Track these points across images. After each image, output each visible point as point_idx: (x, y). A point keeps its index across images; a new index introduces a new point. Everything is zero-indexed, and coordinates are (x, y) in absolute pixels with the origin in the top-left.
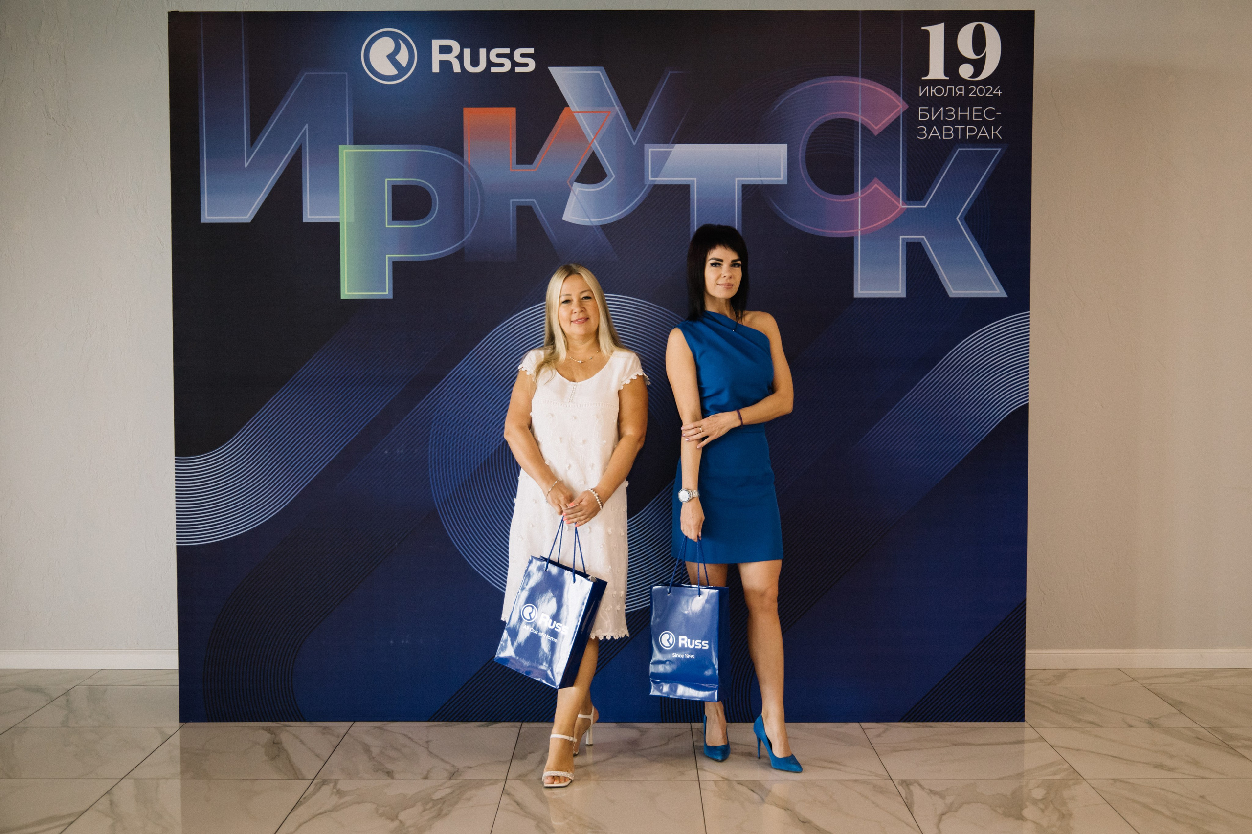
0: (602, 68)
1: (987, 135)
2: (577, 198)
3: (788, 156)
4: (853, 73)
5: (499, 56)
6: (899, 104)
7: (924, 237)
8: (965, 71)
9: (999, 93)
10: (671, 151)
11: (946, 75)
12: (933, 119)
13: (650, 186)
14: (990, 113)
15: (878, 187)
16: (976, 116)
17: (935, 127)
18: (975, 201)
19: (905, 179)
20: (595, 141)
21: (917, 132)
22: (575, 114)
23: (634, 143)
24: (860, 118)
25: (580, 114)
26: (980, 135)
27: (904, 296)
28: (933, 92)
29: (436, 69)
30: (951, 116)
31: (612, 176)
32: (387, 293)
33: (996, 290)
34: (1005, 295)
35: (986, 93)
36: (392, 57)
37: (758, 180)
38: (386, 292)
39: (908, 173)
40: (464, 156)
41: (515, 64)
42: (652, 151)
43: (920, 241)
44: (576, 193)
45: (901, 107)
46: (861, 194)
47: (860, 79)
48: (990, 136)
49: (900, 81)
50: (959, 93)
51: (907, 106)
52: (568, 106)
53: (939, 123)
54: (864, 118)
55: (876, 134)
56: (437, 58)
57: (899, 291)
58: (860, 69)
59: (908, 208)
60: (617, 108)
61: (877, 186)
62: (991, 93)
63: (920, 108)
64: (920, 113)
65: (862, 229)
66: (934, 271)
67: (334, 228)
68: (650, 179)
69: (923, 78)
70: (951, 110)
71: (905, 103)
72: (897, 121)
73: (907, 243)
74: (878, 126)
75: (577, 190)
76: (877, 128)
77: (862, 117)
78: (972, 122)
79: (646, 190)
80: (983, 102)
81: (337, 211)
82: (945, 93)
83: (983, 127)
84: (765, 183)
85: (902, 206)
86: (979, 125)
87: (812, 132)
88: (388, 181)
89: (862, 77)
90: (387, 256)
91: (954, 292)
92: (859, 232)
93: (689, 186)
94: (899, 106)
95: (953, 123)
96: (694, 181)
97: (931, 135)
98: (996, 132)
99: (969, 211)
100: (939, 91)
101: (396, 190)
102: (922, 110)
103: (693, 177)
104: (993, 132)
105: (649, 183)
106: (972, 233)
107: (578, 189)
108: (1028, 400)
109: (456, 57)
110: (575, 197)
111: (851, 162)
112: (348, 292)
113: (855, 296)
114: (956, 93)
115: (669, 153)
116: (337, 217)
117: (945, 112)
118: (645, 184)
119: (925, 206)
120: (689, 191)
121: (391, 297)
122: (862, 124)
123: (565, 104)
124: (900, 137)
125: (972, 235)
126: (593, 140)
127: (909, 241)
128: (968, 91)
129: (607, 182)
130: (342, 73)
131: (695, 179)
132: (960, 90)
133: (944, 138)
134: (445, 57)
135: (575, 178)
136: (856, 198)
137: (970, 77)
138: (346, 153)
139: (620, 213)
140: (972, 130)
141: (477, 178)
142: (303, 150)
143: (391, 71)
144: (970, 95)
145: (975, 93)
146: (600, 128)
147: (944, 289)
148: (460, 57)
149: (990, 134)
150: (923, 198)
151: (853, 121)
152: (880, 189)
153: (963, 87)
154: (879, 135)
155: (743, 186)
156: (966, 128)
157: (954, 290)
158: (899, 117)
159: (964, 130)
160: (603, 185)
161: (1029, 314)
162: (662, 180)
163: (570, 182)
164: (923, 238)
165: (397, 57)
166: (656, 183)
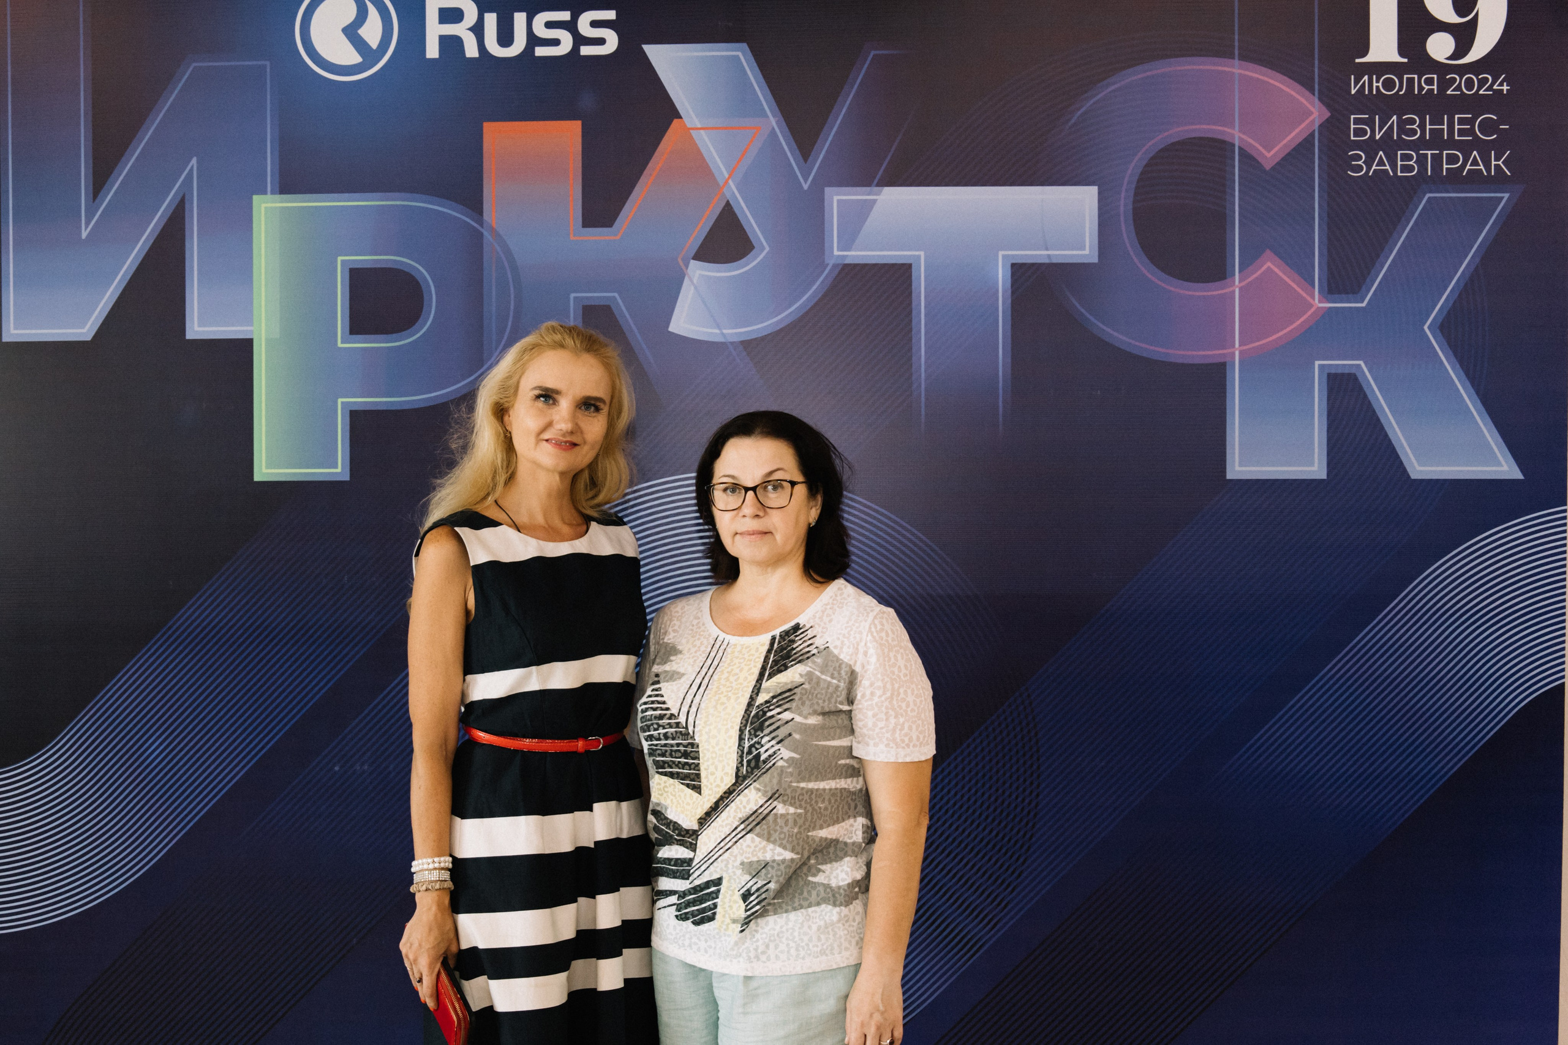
0: (744, 46)
1: (1482, 167)
2: (696, 288)
3: (1100, 208)
4: (1223, 51)
5: (549, 25)
6: (1312, 109)
7: (1361, 363)
8: (1440, 46)
9: (1505, 88)
10: (875, 201)
11: (1402, 52)
12: (1378, 137)
13: (835, 266)
14: (1486, 126)
15: (1272, 267)
16: (1462, 132)
17: (1381, 153)
18: (1460, 294)
19: (1325, 252)
20: (730, 182)
21: (1347, 163)
22: (691, 131)
23: (806, 187)
24: (1236, 135)
25: (702, 132)
26: (1468, 167)
27: (1323, 475)
28: (1378, 87)
29: (432, 51)
30: (1414, 132)
31: (763, 248)
32: (339, 470)
33: (1499, 464)
34: (1518, 475)
35: (1479, 89)
36: (351, 32)
37: (1040, 255)
38: (336, 467)
39: (1329, 239)
40: (486, 216)
41: (580, 40)
42: (838, 201)
43: (1353, 371)
44: (695, 281)
45: (1316, 114)
46: (1240, 282)
47: (1236, 62)
48: (1488, 169)
49: (1313, 65)
50: (1427, 87)
51: (1327, 114)
52: (680, 117)
53: (1389, 145)
54: (1244, 137)
55: (1268, 166)
56: (434, 31)
57: (1315, 468)
58: (1236, 44)
59: (1330, 308)
60: (772, 121)
61: (1270, 265)
62: (1490, 88)
63: (1352, 117)
64: (1352, 126)
65: (1245, 348)
66: (1382, 428)
67: (245, 347)
68: (836, 253)
69: (1357, 61)
70: (1413, 122)
71: (1324, 108)
72: (1308, 142)
73: (1329, 375)
74: (1272, 153)
75: (697, 275)
76: (1270, 155)
77: (1241, 135)
78: (1452, 144)
79: (827, 276)
80: (1476, 104)
81: (248, 318)
82: (1400, 88)
83: (1475, 152)
84: (1054, 261)
85: (1318, 303)
86: (1466, 148)
87: (1144, 163)
88: (342, 261)
89: (1243, 57)
90: (340, 400)
91: (1419, 468)
92: (1237, 353)
93: (910, 266)
94: (1312, 113)
95: (1416, 146)
96: (919, 257)
97: (1374, 167)
98: (1500, 163)
99: (1449, 313)
100: (1389, 84)
101: (358, 278)
102: (1357, 121)
103: (918, 250)
104: (1493, 163)
105: (831, 262)
106: (1456, 355)
107: (698, 273)
108: (1563, 677)
109: (470, 29)
110: (692, 288)
111: (1222, 221)
112: (267, 468)
113: (1229, 476)
114: (1421, 88)
115: (870, 205)
116: (249, 328)
117: (1402, 123)
118: (826, 262)
119: (1364, 305)
120: (910, 276)
121: (347, 478)
122: (1240, 148)
123: (674, 113)
124: (1313, 170)
125: (1453, 359)
126: (726, 182)
127: (1333, 371)
128: (1444, 84)
129: (755, 258)
130: (260, 63)
131: (922, 253)
132: (1429, 82)
133: (1399, 174)
134: (450, 29)
135: (692, 255)
136: (1231, 289)
137: (1447, 59)
138: (266, 208)
139: (779, 317)
140: (1452, 159)
141: (508, 253)
142: (187, 206)
143: (349, 56)
144: (1449, 92)
145: (1459, 88)
146: (740, 160)
147: (1401, 463)
148: (478, 29)
149: (1488, 166)
150: (1360, 287)
151: (1224, 142)
152: (1276, 270)
153: (1435, 76)
154: (1273, 168)
155: (1013, 265)
156: (1441, 154)
157: (1420, 465)
158: (1312, 135)
159: (1437, 159)
160: (747, 264)
161: (1565, 511)
162: (858, 255)
163: (683, 259)
164: (1359, 366)
165: (363, 32)
166: (847, 262)
